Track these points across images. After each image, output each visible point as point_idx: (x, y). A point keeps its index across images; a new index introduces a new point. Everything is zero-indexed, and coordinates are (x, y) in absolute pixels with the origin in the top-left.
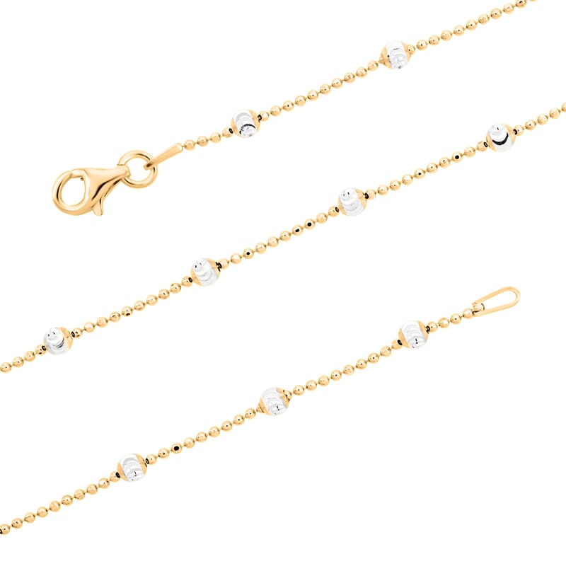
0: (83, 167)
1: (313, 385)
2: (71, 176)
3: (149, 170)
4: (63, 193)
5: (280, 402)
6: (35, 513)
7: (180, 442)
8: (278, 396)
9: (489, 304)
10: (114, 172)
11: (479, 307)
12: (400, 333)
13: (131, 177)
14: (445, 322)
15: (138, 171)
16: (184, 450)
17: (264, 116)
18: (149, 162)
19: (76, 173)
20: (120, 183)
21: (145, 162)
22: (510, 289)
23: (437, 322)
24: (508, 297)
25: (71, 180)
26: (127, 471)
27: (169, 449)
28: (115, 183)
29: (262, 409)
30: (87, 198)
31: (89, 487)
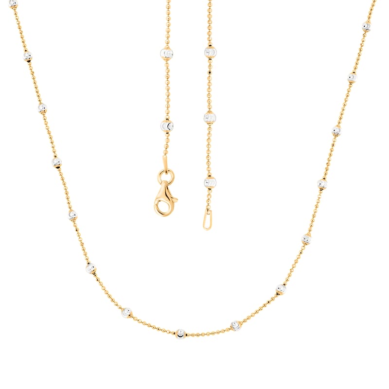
0: (155, 198)
1: (209, 136)
2: (157, 205)
3: (169, 173)
4: (162, 211)
5: (209, 120)
6: (211, 8)
7: (212, 75)
8: (212, 120)
9: (208, 216)
10: (163, 187)
11: (209, 212)
12: (213, 178)
13: (168, 181)
14: (209, 197)
15: (167, 178)
16: (208, 75)
17: (167, 117)
18: (165, 172)
19: (156, 202)
20: (168, 187)
21: (164, 173)
22: (210, 227)
23: (211, 194)
24: (207, 225)
25: (158, 205)
26: (210, 50)
27: (211, 70)
28: (167, 188)
29: (209, 112)
30: (168, 202)
31: (211, 33)
